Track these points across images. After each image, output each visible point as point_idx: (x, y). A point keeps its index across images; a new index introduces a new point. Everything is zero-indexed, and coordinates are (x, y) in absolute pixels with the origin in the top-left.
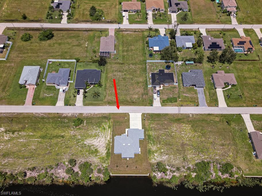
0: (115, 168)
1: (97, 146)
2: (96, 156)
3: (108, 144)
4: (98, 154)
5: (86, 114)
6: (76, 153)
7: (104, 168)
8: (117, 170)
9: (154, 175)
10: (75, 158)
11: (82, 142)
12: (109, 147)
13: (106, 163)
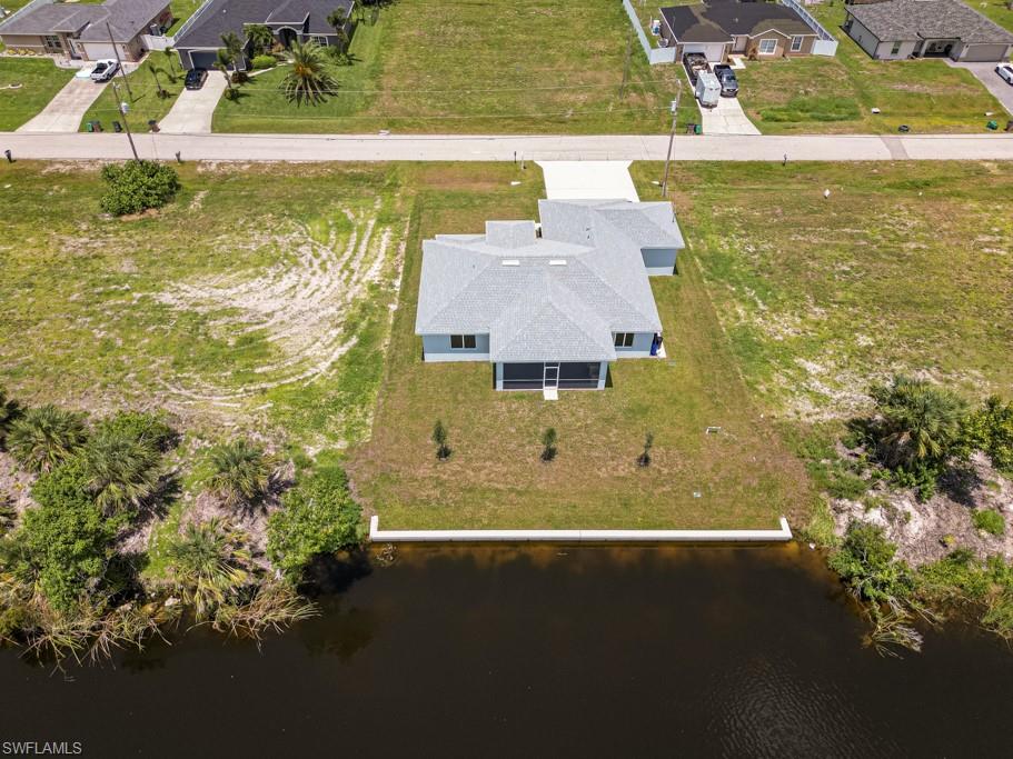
0: (420, 473)
1: (270, 315)
2: (244, 377)
3: (364, 308)
4: (258, 370)
5: (220, 165)
6: (52, 357)
7: (309, 473)
8: (440, 483)
9: (851, 526)
10: (25, 392)
11: (137, 295)
12: (371, 324)
13: (332, 427)
